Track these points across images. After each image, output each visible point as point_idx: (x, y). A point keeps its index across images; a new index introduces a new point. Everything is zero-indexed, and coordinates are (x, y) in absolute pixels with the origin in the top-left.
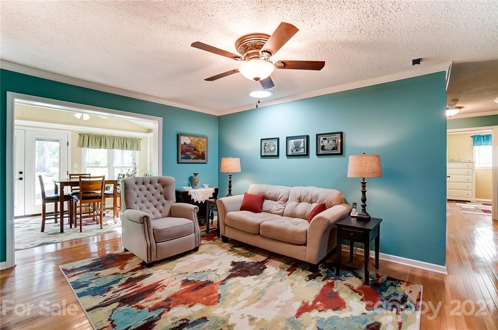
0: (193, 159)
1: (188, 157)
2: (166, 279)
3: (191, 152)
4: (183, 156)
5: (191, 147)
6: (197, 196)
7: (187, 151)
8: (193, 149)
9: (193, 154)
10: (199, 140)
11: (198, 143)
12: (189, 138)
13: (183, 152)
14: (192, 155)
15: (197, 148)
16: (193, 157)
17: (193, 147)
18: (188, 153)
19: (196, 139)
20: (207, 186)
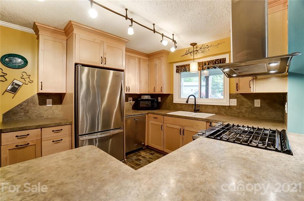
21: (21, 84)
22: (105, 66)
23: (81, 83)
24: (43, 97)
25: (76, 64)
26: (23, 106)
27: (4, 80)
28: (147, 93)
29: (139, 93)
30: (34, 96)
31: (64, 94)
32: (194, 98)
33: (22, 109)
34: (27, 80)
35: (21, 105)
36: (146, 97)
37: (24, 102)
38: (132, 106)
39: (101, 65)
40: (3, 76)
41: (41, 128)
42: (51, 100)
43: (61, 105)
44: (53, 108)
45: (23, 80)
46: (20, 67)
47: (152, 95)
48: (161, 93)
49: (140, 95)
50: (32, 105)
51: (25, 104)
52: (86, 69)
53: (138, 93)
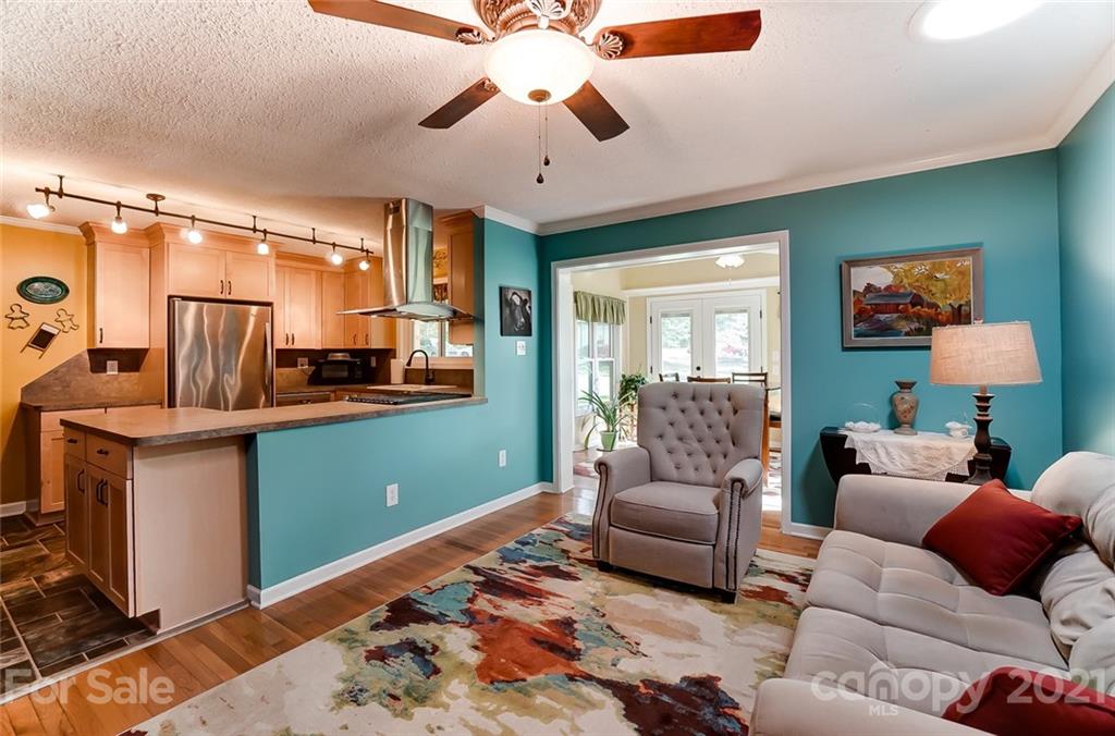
0: (907, 334)
1: (885, 330)
2: (561, 597)
3: (897, 311)
4: (862, 326)
5: (897, 295)
6: (884, 459)
7: (878, 309)
8: (908, 300)
9: (906, 318)
10: (935, 268)
11: (931, 277)
12: (888, 268)
13: (861, 315)
14: (903, 323)
15: (926, 297)
16: (905, 326)
17: (904, 296)
18: (882, 317)
19: (920, 268)
20: (959, 433)
21: (54, 331)
22: (229, 297)
23: (182, 331)
24: (99, 358)
25: (170, 297)
26: (59, 374)
27: (23, 324)
28: (343, 347)
29: (320, 348)
30: (80, 355)
31: (146, 351)
32: (423, 355)
33: (56, 379)
34: (68, 324)
35: (55, 371)
36: (339, 356)
37: (61, 366)
38: (307, 378)
39: (222, 297)
40: (22, 318)
41: (106, 408)
42: (116, 363)
43: (137, 374)
44: (120, 380)
45: (59, 325)
46: (54, 300)
47: (353, 352)
48: (366, 347)
49: (325, 352)
50: (77, 371)
51: (64, 369)
52: (193, 305)
53: (318, 347)
